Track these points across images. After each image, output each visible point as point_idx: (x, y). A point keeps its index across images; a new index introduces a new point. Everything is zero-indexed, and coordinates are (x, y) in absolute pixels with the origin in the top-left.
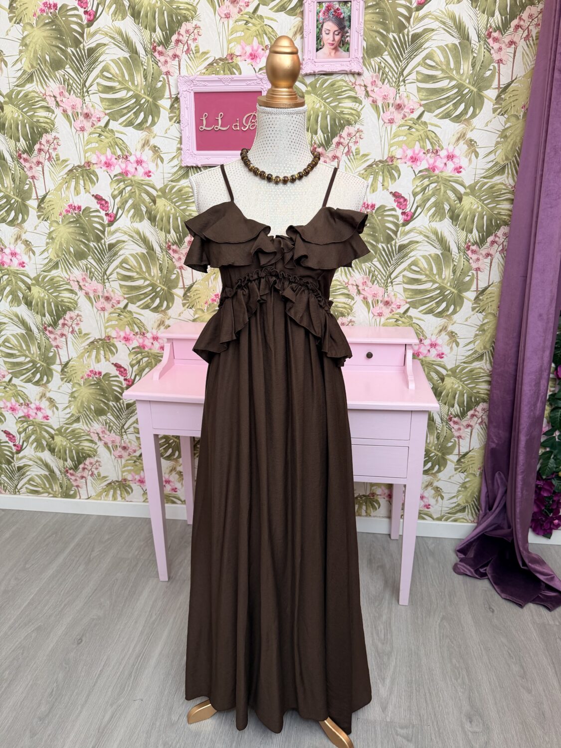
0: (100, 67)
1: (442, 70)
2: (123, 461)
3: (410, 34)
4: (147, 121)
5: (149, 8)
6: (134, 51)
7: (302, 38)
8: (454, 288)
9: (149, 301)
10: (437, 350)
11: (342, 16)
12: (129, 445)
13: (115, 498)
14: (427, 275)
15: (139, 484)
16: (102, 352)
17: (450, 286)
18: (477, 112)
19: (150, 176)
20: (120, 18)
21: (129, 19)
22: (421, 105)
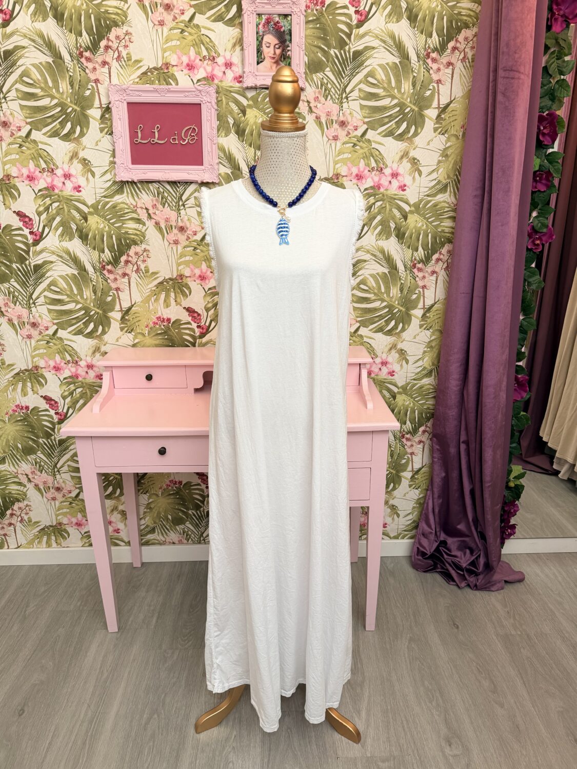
0: (18, 72)
1: (384, 89)
2: (57, 503)
3: (352, 51)
4: (75, 132)
5: (73, 11)
6: (57, 56)
7: (242, 49)
8: (402, 306)
9: (82, 326)
10: (387, 368)
11: (282, 30)
12: (63, 485)
13: (49, 545)
14: (375, 294)
15: (76, 527)
16: (29, 384)
17: (398, 304)
18: (419, 131)
19: (80, 191)
20: (41, 19)
21: (51, 21)
22: (364, 123)
